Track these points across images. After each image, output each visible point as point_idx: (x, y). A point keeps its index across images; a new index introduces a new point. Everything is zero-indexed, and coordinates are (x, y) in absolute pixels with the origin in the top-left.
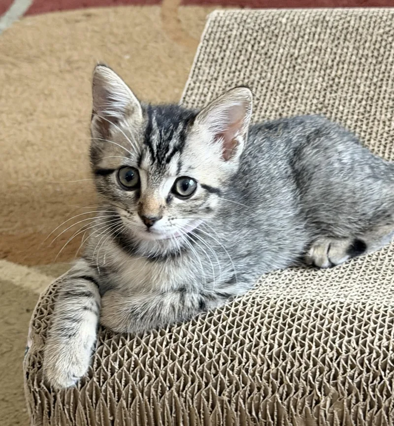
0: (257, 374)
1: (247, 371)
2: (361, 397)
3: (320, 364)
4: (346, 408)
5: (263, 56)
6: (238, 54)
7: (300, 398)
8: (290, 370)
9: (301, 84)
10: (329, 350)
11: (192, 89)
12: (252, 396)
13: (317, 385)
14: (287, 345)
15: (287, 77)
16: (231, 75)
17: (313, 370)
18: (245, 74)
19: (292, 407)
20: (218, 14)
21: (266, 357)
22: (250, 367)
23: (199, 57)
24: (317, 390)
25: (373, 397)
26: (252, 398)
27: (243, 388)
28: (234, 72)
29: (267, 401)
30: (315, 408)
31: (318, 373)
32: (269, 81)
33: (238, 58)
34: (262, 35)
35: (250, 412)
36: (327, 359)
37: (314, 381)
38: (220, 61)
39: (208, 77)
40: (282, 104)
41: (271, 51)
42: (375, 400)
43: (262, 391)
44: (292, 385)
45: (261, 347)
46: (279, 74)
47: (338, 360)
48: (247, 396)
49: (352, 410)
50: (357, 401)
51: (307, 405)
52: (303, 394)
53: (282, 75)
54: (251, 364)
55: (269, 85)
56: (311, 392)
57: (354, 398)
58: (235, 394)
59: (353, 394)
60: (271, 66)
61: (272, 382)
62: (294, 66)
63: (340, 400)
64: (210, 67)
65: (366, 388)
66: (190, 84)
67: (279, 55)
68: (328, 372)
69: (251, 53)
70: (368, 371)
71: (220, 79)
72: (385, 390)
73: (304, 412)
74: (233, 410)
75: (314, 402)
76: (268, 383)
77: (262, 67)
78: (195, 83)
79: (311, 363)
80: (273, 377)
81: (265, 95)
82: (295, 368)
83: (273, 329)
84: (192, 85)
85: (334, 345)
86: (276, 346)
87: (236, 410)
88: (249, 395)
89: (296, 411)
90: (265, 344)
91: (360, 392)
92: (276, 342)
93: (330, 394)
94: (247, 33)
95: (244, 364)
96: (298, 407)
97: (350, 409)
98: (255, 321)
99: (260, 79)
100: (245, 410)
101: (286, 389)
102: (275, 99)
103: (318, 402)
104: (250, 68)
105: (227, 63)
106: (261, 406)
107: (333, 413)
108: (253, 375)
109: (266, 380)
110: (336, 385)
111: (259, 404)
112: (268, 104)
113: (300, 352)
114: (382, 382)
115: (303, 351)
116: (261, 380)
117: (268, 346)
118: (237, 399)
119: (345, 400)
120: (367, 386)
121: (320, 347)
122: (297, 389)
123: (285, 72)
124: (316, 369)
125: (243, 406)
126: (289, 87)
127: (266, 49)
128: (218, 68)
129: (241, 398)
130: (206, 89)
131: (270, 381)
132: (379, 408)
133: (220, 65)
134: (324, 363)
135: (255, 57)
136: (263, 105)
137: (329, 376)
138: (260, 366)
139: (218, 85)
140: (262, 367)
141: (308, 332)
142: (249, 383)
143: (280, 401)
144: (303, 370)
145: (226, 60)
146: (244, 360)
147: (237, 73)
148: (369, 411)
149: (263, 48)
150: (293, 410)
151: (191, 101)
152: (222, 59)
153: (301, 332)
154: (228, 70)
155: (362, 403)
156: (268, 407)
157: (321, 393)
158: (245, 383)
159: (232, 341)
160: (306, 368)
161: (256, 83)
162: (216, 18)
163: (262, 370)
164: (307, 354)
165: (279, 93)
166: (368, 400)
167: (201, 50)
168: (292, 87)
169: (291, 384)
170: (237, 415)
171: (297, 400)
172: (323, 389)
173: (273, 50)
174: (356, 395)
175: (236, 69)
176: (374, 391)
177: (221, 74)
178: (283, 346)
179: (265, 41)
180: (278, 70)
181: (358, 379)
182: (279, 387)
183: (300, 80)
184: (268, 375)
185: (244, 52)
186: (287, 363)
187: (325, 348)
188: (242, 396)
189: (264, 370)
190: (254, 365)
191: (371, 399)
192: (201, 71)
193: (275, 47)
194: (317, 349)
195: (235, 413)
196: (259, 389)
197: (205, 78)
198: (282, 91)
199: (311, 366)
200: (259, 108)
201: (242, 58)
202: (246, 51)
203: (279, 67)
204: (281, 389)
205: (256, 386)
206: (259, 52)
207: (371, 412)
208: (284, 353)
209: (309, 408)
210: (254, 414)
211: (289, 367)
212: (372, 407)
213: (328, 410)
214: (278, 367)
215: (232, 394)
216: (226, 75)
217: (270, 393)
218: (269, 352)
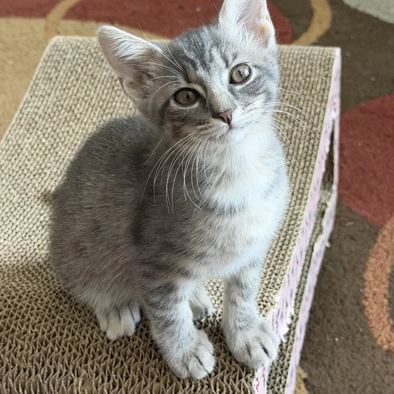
0: (23, 358)
1: (15, 355)
2: (106, 379)
3: (74, 350)
4: (94, 388)
5: (90, 77)
6: (69, 74)
7: (58, 379)
8: (50, 355)
9: (116, 102)
10: (82, 338)
11: (29, 103)
12: (19, 375)
13: (71, 368)
14: (49, 333)
15: (106, 96)
16: (62, 92)
17: (68, 355)
18: (73, 92)
19: (51, 386)
20: (58, 39)
21: (32, 343)
22: (18, 352)
23: (37, 76)
24: (71, 372)
25: (115, 379)
26: (19, 378)
27: (12, 369)
28: (64, 90)
29: (31, 380)
30: (70, 387)
31: (72, 358)
32: (92, 99)
33: (69, 78)
34: (90, 60)
35: (18, 389)
36: (80, 346)
37: (69, 364)
38: (54, 79)
39: (42, 93)
40: (100, 118)
41: (96, 74)
42: (117, 381)
43: (27, 372)
44: (52, 367)
45: (28, 335)
46: (101, 93)
47: (89, 347)
48: (15, 376)
49: (99, 389)
50: (103, 382)
51: (63, 385)
52: (60, 375)
53: (103, 94)
54: (19, 349)
55: (91, 102)
56: (66, 373)
57: (101, 379)
58: (5, 374)
59: (100, 376)
60: (94, 86)
61: (36, 365)
62: (113, 87)
63: (90, 380)
64: (46, 84)
65: (109, 371)
66: (27, 99)
67: (102, 77)
68: (80, 357)
69: (80, 74)
70: (112, 357)
71: (52, 95)
72: (125, 372)
73: (61, 390)
74: (4, 387)
75: (69, 382)
76: (32, 365)
77: (88, 87)
78: (31, 97)
79: (67, 349)
80: (36, 360)
81: (87, 110)
82: (54, 353)
83: (40, 319)
84: (29, 99)
85: (86, 334)
86: (40, 334)
87: (6, 388)
88: (17, 375)
89: (54, 389)
90: (32, 332)
91: (105, 374)
92: (41, 330)
93: (82, 375)
94: (79, 58)
95: (13, 349)
96: (56, 386)
97: (97, 388)
98: (26, 312)
99: (85, 96)
100: (14, 388)
101: (46, 371)
102: (95, 114)
103: (72, 382)
104: (77, 86)
105: (60, 82)
106: (26, 384)
107: (84, 391)
108: (20, 358)
109: (30, 362)
110: (86, 368)
111: (25, 382)
112: (88, 118)
113: (59, 340)
114: (122, 367)
115: (61, 339)
116: (27, 362)
117: (34, 334)
118: (7, 379)
119: (93, 381)
120: (111, 369)
121: (76, 336)
122: (55, 371)
123: (106, 91)
124: (71, 355)
125: (12, 384)
126: (107, 105)
127: (92, 71)
128: (52, 85)
129: (10, 377)
130: (40, 103)
131: (34, 364)
132: (120, 387)
133: (54, 83)
134: (78, 350)
135: (83, 78)
136: (84, 119)
137: (81, 360)
138: (26, 350)
139: (50, 100)
140: (28, 352)
141: (67, 323)
142: (17, 365)
143: (41, 381)
144: (61, 355)
145: (59, 79)
146: (14, 345)
147: (67, 91)
148: (112, 390)
149: (90, 70)
150: (52, 388)
151: (26, 112)
152: (57, 78)
153: (62, 322)
154: (60, 87)
155: (107, 383)
156: (32, 385)
157: (74, 375)
158: (14, 365)
159: (5, 329)
160: (63, 354)
161: (81, 100)
162: (56, 43)
163: (28, 354)
164: (65, 342)
165: (99, 109)
166: (111, 381)
167: (40, 70)
168: (109, 105)
169: (50, 366)
170: (7, 391)
171: (55, 380)
172: (76, 371)
173: (98, 72)
174: (102, 377)
175: (66, 87)
176: (116, 374)
177: (54, 91)
178: (46, 334)
179: (93, 65)
180: (100, 90)
181: (104, 364)
182: (41, 369)
183: (116, 99)
184: (33, 359)
185: (74, 73)
186: (48, 349)
187: (80, 337)
188: (11, 376)
189: (30, 354)
190: (21, 350)
191: (114, 381)
192: (38, 88)
193: (100, 70)
194: (73, 337)
195: (6, 390)
196: (25, 370)
197: (40, 93)
198: (101, 107)
199: (67, 352)
200: (80, 121)
201: (72, 78)
202: (77, 72)
203: (101, 87)
204: (42, 370)
205: (22, 368)
206: (87, 74)
207: (114, 390)
208: (46, 341)
209: (65, 387)
210: (21, 391)
211: (49, 351)
212: (114, 387)
213: (81, 388)
214: (41, 352)
215: (3, 374)
216: (57, 92)
217: (34, 373)
218: (34, 339)
